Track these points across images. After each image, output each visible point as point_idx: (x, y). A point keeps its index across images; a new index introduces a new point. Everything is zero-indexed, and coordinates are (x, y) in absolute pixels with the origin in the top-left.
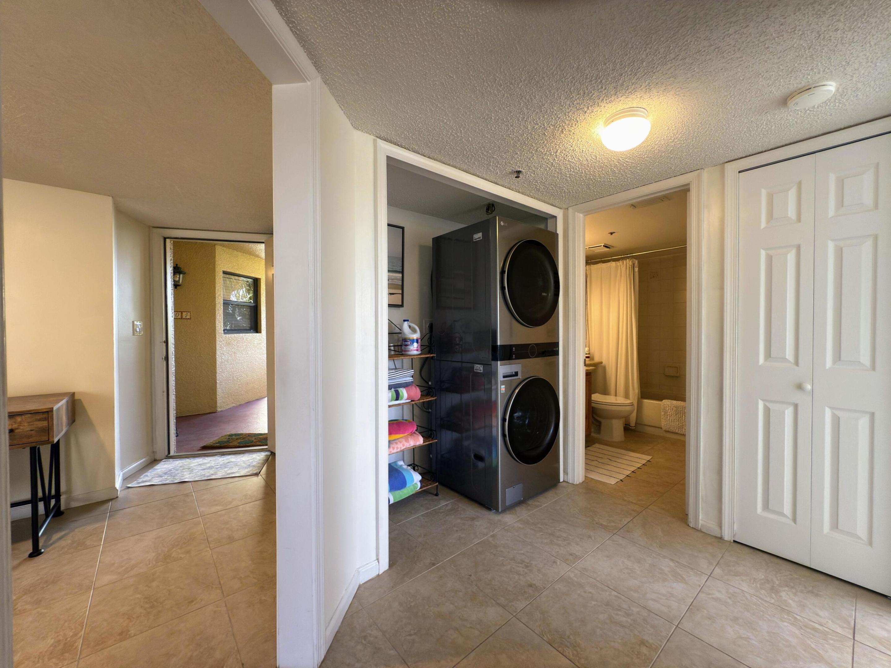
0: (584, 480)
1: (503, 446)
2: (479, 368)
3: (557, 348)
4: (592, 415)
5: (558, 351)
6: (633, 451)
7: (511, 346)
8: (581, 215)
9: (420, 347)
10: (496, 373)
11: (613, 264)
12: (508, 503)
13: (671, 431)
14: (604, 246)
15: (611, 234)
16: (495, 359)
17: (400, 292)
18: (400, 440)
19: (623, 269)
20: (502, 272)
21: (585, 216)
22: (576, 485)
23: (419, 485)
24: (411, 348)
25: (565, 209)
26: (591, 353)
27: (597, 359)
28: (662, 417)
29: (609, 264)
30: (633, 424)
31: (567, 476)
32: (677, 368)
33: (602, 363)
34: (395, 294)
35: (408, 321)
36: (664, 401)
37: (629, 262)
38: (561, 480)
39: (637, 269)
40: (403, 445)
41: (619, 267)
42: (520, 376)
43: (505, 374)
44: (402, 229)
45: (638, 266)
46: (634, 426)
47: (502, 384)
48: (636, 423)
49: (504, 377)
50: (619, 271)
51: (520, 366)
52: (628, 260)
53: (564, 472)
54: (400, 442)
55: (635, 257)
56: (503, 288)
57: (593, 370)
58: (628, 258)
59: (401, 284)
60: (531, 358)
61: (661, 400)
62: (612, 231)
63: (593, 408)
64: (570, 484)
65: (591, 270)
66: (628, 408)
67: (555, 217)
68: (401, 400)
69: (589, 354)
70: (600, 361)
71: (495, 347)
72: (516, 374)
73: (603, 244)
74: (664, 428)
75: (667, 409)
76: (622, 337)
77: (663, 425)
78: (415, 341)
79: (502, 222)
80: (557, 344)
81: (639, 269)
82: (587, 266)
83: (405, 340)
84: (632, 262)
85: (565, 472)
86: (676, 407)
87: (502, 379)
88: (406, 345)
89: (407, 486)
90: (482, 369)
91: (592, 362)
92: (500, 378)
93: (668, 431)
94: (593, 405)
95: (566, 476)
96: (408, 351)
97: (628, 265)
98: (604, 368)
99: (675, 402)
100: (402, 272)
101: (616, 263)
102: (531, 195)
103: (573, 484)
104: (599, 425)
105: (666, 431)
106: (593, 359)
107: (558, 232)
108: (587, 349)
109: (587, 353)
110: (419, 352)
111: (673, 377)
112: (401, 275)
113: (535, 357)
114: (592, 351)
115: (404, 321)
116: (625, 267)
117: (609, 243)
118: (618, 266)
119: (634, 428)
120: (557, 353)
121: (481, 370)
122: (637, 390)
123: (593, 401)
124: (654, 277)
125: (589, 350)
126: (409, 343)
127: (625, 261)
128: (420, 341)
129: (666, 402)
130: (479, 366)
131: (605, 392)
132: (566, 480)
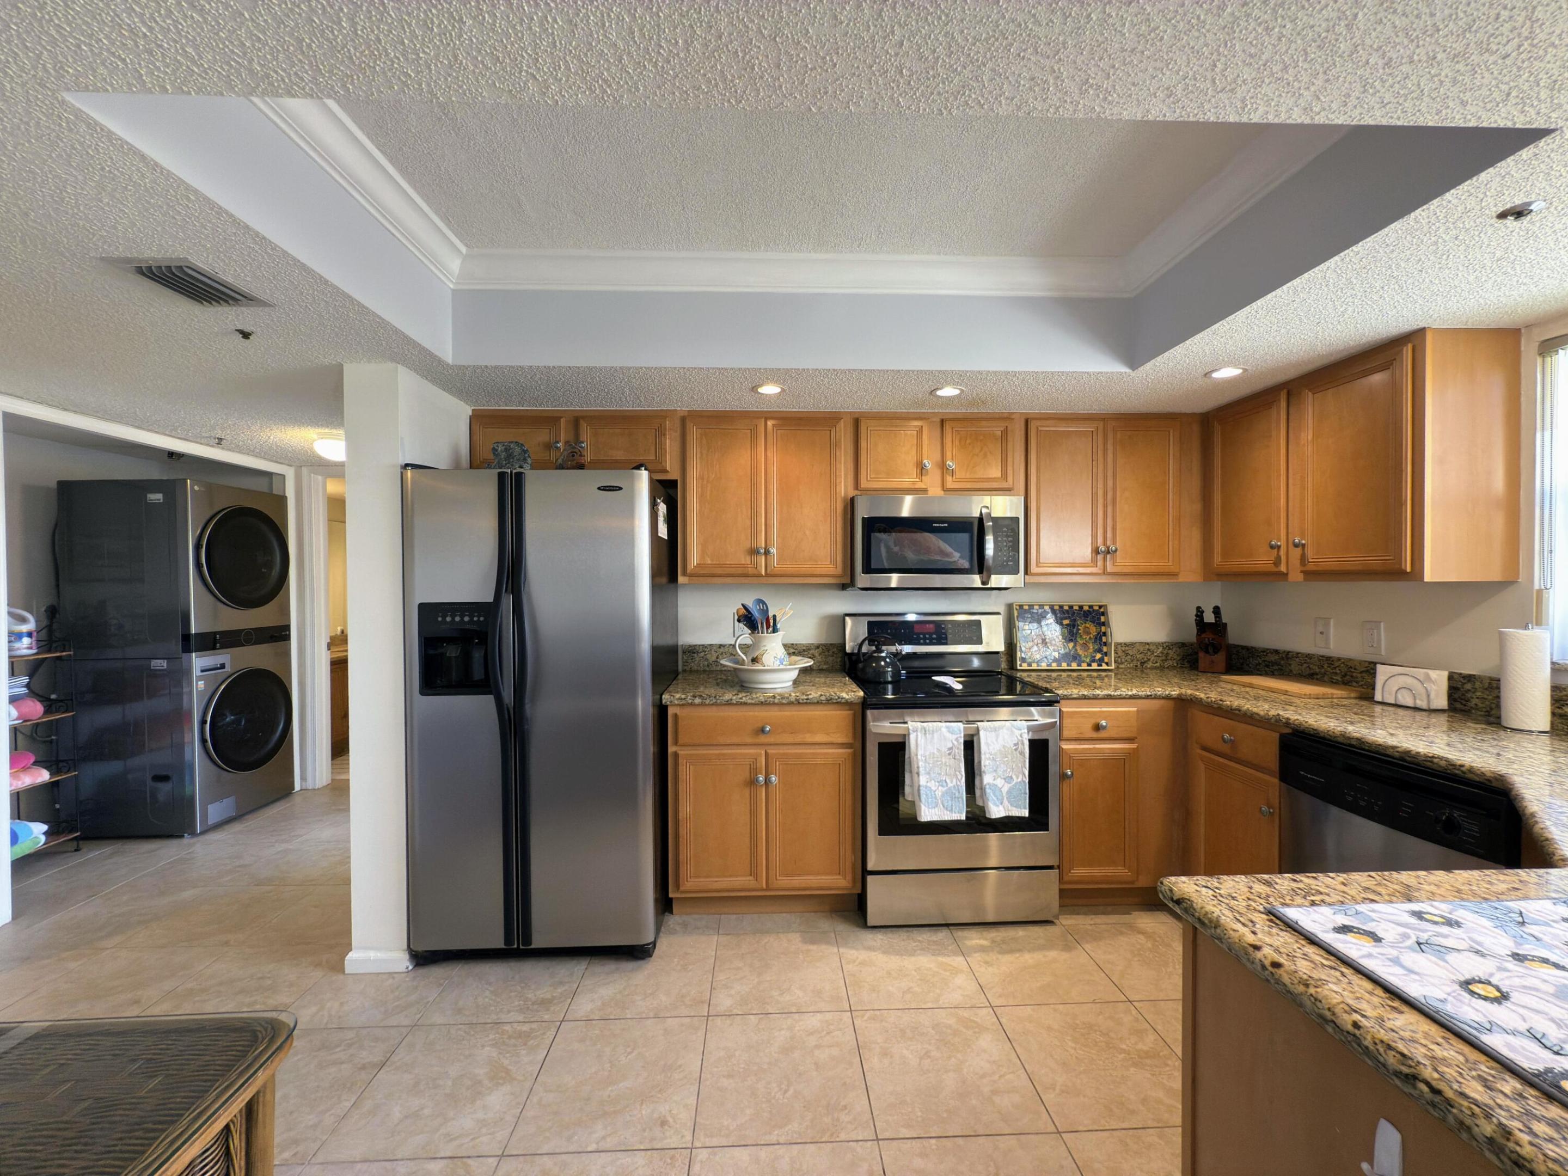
0: (329, 782)
1: (202, 752)
2: (160, 664)
3: (288, 632)
5: (289, 635)
7: (215, 633)
8: (320, 478)
9: (37, 644)
10: (189, 671)
12: (211, 821)
16: (187, 649)
20: (198, 547)
21: (326, 478)
22: (318, 789)
23: (43, 839)
25: (297, 467)
31: (306, 782)
38: (297, 787)
42: (228, 669)
43: (203, 668)
47: (199, 679)
49: (202, 671)
51: (229, 656)
53: (301, 778)
56: (198, 565)
60: (244, 646)
64: (311, 789)
67: (282, 476)
71: (186, 637)
72: (223, 666)
78: (27, 635)
79: (196, 486)
80: (287, 628)
85: (303, 778)
87: (199, 674)
90: (165, 665)
92: (196, 672)
95: (303, 783)
103: (315, 789)
107: (287, 495)
110: (34, 651)
113: (252, 645)
120: (287, 638)
121: (162, 668)
128: (35, 634)
130: (161, 661)
132: (304, 787)
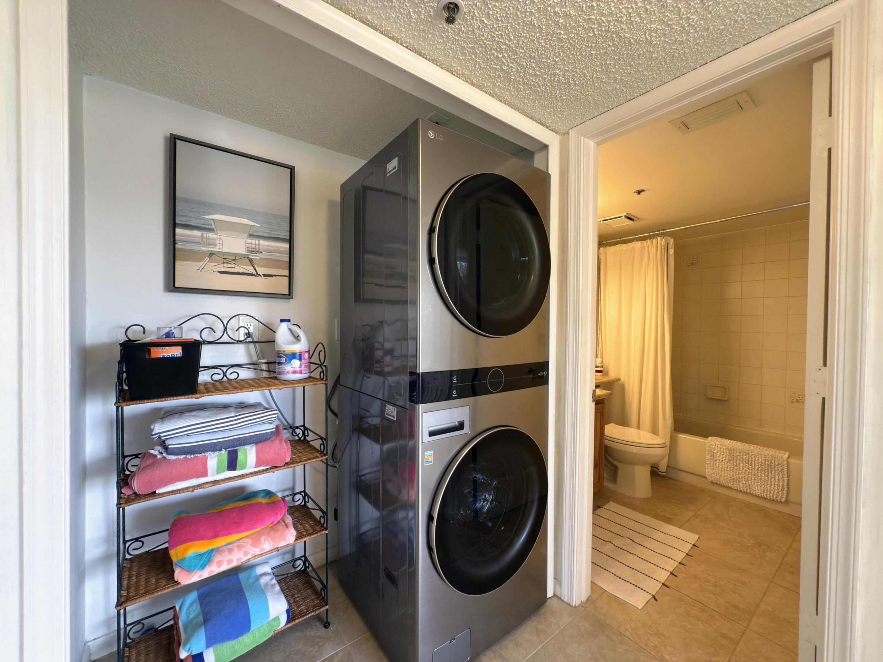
0: (589, 593)
1: (429, 566)
3: (545, 373)
4: (605, 456)
5: (546, 377)
6: (668, 520)
7: (450, 373)
8: (591, 143)
9: (306, 367)
10: (417, 426)
11: (638, 244)
13: (721, 483)
14: (625, 217)
15: (639, 192)
17: (286, 273)
18: (241, 543)
19: (653, 251)
20: (431, 230)
21: (598, 144)
22: (575, 606)
23: (283, 619)
24: (288, 368)
25: (564, 134)
26: (604, 366)
27: (613, 375)
28: (707, 462)
29: (630, 245)
30: (663, 467)
31: (561, 587)
32: (724, 388)
33: (619, 380)
34: (275, 276)
35: (289, 321)
36: (710, 438)
37: (661, 242)
38: (550, 594)
39: (671, 251)
40: (246, 553)
41: (646, 249)
43: (436, 429)
44: (290, 170)
45: (673, 247)
46: (665, 471)
47: (427, 449)
48: (668, 467)
49: (432, 434)
50: (646, 253)
51: (468, 409)
52: (659, 238)
53: (555, 578)
54: (240, 547)
55: (670, 234)
56: (431, 261)
57: (606, 395)
58: (658, 235)
59: (288, 260)
60: (491, 393)
61: (705, 435)
62: (640, 188)
63: (606, 446)
64: (565, 602)
65: (606, 253)
66: (659, 452)
67: (545, 147)
68: (241, 469)
69: (602, 367)
70: (617, 377)
71: (413, 376)
72: (461, 426)
73: (625, 214)
74: (710, 478)
75: (716, 451)
76: (649, 346)
77: (707, 473)
78: (298, 357)
79: (430, 132)
80: (545, 366)
81: (674, 251)
82: (601, 249)
83: (279, 355)
84: (666, 240)
85: (557, 578)
86: (730, 450)
87: (429, 439)
88: (280, 364)
89: (251, 630)
91: (605, 379)
92: (424, 437)
93: (716, 483)
94: (606, 442)
95: (558, 588)
96: (282, 373)
97: (659, 245)
98: (623, 387)
99: (727, 442)
100: (291, 241)
101: (642, 243)
102: (496, 94)
103: (569, 605)
104: (614, 470)
105: (712, 483)
106: (607, 374)
107: (550, 172)
108: (599, 360)
109: (599, 365)
110: (303, 377)
111: (718, 400)
112: (287, 246)
113: (500, 391)
114: (606, 362)
115: (282, 321)
116: (655, 248)
117: (633, 213)
118: (644, 247)
119: (665, 474)
120: (544, 381)
121: (393, 417)
122: (669, 421)
123: (605, 437)
124: (692, 264)
125: (602, 362)
126: (283, 360)
127: (655, 241)
128: (305, 356)
129: (713, 441)
131: (624, 422)
132: (558, 594)
